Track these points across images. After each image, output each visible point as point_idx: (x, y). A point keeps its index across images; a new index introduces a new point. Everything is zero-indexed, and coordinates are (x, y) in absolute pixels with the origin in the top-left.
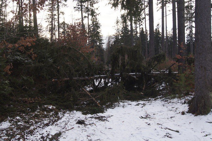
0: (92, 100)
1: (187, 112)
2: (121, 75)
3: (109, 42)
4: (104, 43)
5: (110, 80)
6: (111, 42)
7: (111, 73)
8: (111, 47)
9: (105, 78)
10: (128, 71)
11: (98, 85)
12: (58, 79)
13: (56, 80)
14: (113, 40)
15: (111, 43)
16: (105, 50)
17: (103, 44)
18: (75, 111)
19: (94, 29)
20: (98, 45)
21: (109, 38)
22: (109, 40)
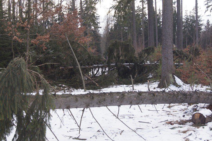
0: (93, 82)
1: (157, 88)
2: (116, 65)
3: (108, 25)
4: (101, 27)
5: (107, 69)
6: (111, 25)
7: (107, 63)
8: (110, 33)
9: (102, 67)
10: (122, 61)
11: (96, 73)
12: (64, 67)
13: (63, 68)
14: (113, 23)
15: (111, 27)
16: (102, 36)
17: (99, 29)
18: (80, 89)
19: (87, 9)
20: (92, 31)
21: (107, 19)
22: (107, 22)
